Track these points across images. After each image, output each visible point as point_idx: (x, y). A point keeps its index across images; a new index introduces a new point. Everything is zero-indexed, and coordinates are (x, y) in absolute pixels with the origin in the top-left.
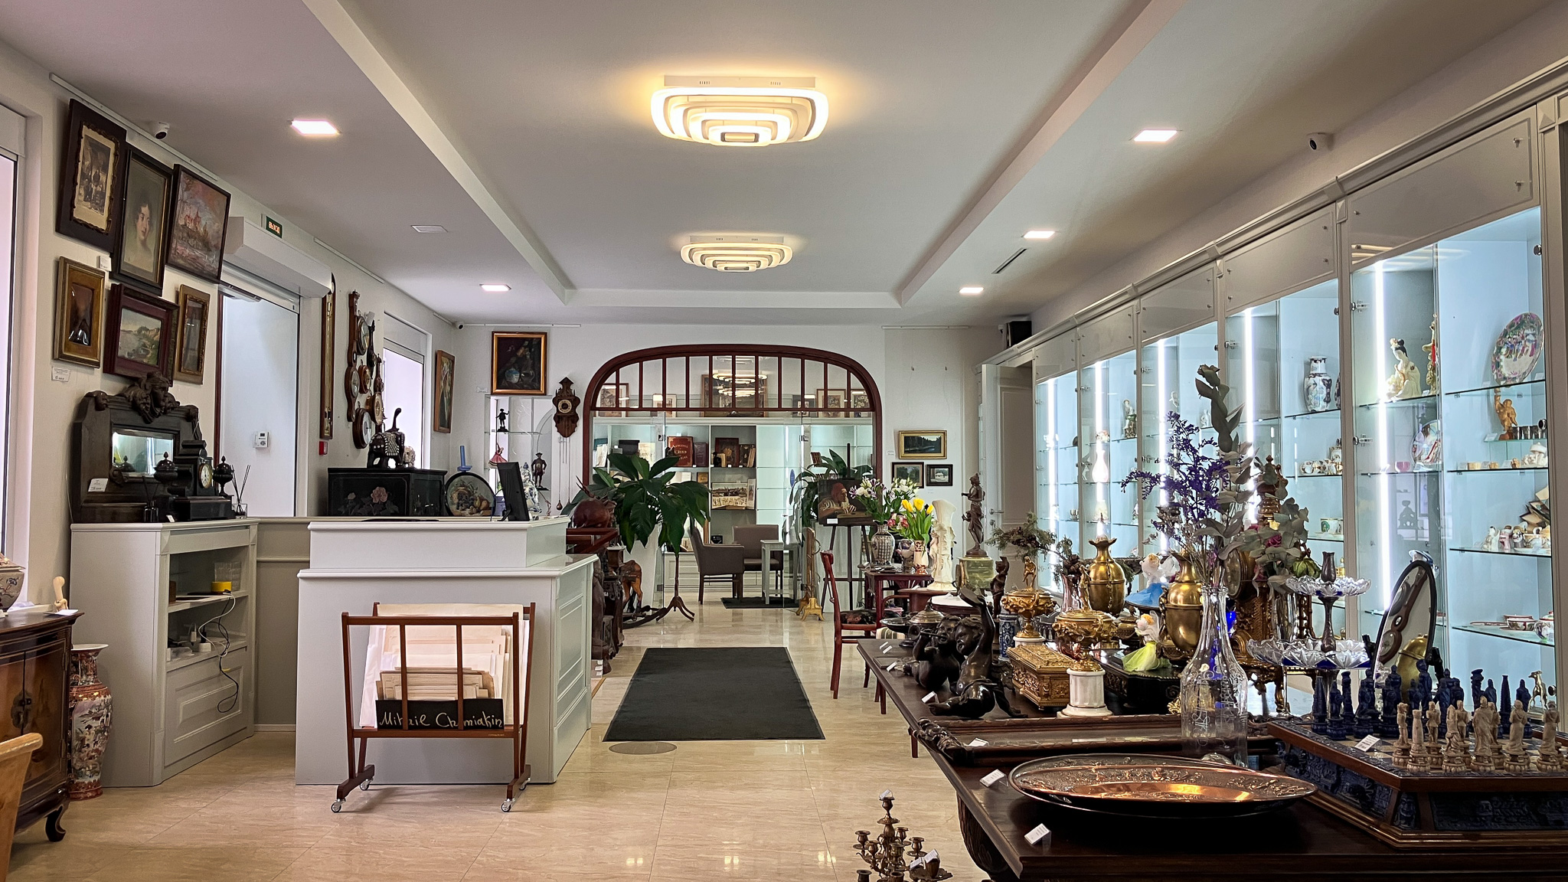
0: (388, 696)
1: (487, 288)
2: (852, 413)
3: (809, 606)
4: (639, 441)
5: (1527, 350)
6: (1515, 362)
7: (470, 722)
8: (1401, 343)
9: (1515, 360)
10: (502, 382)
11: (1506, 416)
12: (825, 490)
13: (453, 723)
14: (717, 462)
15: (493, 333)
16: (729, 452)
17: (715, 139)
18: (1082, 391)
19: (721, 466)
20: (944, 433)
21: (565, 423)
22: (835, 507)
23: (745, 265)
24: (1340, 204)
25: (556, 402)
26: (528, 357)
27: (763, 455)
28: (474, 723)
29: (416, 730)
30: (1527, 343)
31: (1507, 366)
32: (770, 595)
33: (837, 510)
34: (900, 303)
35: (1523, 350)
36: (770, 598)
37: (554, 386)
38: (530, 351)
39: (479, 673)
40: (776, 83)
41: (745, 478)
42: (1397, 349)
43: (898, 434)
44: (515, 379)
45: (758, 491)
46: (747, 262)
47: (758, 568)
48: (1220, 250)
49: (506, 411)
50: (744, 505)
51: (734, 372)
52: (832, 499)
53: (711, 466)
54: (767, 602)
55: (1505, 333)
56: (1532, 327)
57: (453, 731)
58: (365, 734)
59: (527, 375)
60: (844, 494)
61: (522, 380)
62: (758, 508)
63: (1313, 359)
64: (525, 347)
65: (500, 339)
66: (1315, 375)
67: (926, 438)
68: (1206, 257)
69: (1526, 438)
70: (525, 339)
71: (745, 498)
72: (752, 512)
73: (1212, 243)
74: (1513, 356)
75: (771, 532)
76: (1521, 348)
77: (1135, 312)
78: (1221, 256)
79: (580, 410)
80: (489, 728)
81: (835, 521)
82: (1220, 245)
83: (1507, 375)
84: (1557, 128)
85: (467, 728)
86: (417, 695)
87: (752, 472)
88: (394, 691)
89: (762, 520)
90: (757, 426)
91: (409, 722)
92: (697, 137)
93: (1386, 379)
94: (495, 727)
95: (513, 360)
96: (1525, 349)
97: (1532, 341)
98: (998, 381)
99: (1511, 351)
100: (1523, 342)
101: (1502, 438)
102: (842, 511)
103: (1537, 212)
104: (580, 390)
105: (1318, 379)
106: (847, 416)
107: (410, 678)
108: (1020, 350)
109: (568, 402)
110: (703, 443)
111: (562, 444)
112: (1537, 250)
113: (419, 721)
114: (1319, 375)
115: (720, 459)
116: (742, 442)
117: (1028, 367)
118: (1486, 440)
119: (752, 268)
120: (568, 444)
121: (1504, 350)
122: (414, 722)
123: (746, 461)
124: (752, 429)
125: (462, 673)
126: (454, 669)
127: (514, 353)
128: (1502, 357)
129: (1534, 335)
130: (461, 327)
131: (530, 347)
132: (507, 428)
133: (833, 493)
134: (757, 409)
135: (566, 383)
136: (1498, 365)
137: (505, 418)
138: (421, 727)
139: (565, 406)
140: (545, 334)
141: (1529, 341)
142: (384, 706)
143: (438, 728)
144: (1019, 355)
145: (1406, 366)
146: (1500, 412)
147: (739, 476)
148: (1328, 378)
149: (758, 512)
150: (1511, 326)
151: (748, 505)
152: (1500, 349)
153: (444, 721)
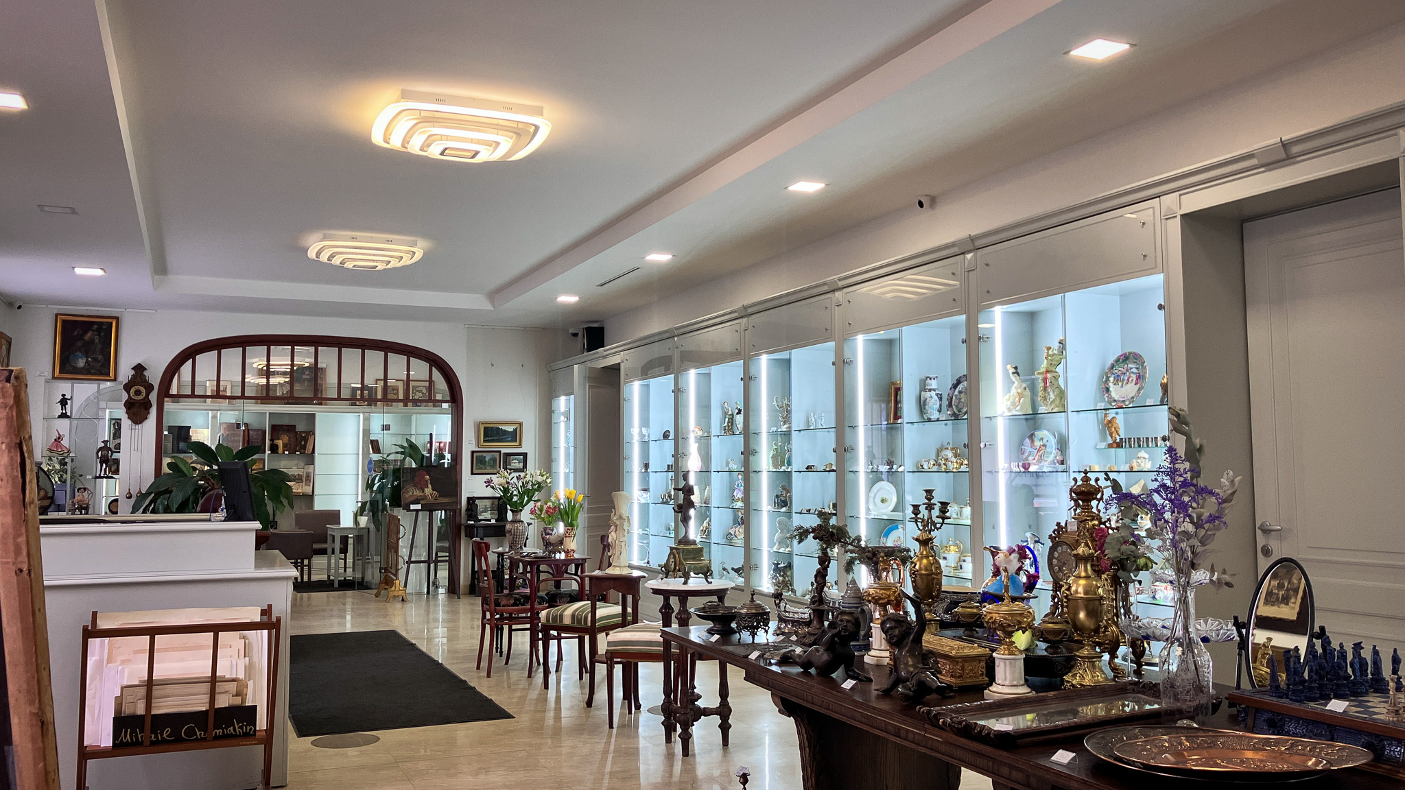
0: (127, 710)
1: (79, 271)
2: (410, 404)
3: (393, 588)
4: (190, 427)
5: (1132, 380)
6: (1122, 389)
7: (219, 732)
8: (1016, 368)
9: (1122, 387)
10: (66, 367)
11: (1113, 429)
12: (409, 477)
13: (201, 734)
14: (274, 449)
15: (57, 315)
16: (286, 438)
17: (434, 152)
18: (678, 391)
19: (278, 453)
20: (521, 424)
21: (137, 410)
22: (418, 493)
23: (375, 264)
24: (969, 256)
25: (127, 387)
26: (97, 341)
27: (322, 442)
28: (223, 732)
29: (159, 745)
30: (1132, 375)
31: (1115, 391)
32: (340, 579)
33: (420, 496)
34: (493, 304)
35: (1128, 380)
36: (339, 580)
37: (125, 372)
38: (99, 335)
39: (233, 680)
40: (507, 108)
41: (302, 464)
42: (1013, 373)
43: (478, 425)
44: (81, 363)
45: (316, 477)
46: (377, 261)
47: (323, 552)
48: (841, 284)
49: (68, 397)
50: (301, 491)
51: (268, 360)
52: (415, 486)
53: (268, 452)
54: (336, 585)
55: (1113, 366)
56: (1134, 362)
57: (202, 743)
58: (100, 753)
59: (95, 360)
60: (427, 481)
61: (89, 365)
62: (316, 493)
63: (928, 377)
64: (93, 331)
65: (64, 322)
66: (930, 390)
67: (504, 428)
68: (826, 288)
69: (1130, 446)
70: (93, 323)
71: (301, 484)
72: (310, 498)
73: (835, 277)
74: (1120, 384)
75: (335, 516)
76: (1126, 378)
77: (742, 329)
78: (840, 288)
79: (153, 397)
80: (240, 736)
81: (419, 507)
82: (841, 279)
83: (1116, 399)
84: (1179, 217)
85: (217, 738)
86: (163, 707)
87: (310, 459)
88: (135, 707)
89: (319, 505)
90: (317, 414)
91: (151, 737)
92: (415, 147)
93: (1004, 396)
94: (247, 735)
95: (79, 344)
96: (1130, 380)
97: (1136, 373)
98: (587, 380)
99: (1118, 380)
100: (1128, 373)
101: (1110, 446)
102: (425, 498)
103: (1161, 277)
104: (155, 376)
105: (933, 393)
106: (406, 405)
107: (157, 691)
108: (605, 353)
109: (142, 389)
110: (259, 430)
111: (133, 431)
112: (1161, 307)
113: (162, 734)
114: (934, 390)
115: (277, 446)
116: (300, 428)
117: (616, 369)
118: (1098, 447)
119: (380, 267)
120: (140, 431)
121: (1111, 379)
122: (156, 737)
123: (304, 447)
124: (312, 417)
125: (216, 682)
126: (208, 677)
127: (81, 337)
128: (1111, 384)
129: (1137, 368)
130: (19, 307)
131: (99, 330)
132: (69, 414)
133: (416, 480)
134: (315, 397)
135: (139, 369)
136: (1108, 390)
137: (67, 404)
138: (164, 742)
139: (138, 393)
140: (117, 319)
141: (1133, 373)
142: (122, 722)
143: (184, 740)
144: (604, 357)
145: (1020, 387)
146: (1109, 426)
147: (295, 462)
148: (940, 393)
149: (316, 498)
150: (1117, 361)
151: (304, 491)
152: (1108, 378)
153: (191, 732)
